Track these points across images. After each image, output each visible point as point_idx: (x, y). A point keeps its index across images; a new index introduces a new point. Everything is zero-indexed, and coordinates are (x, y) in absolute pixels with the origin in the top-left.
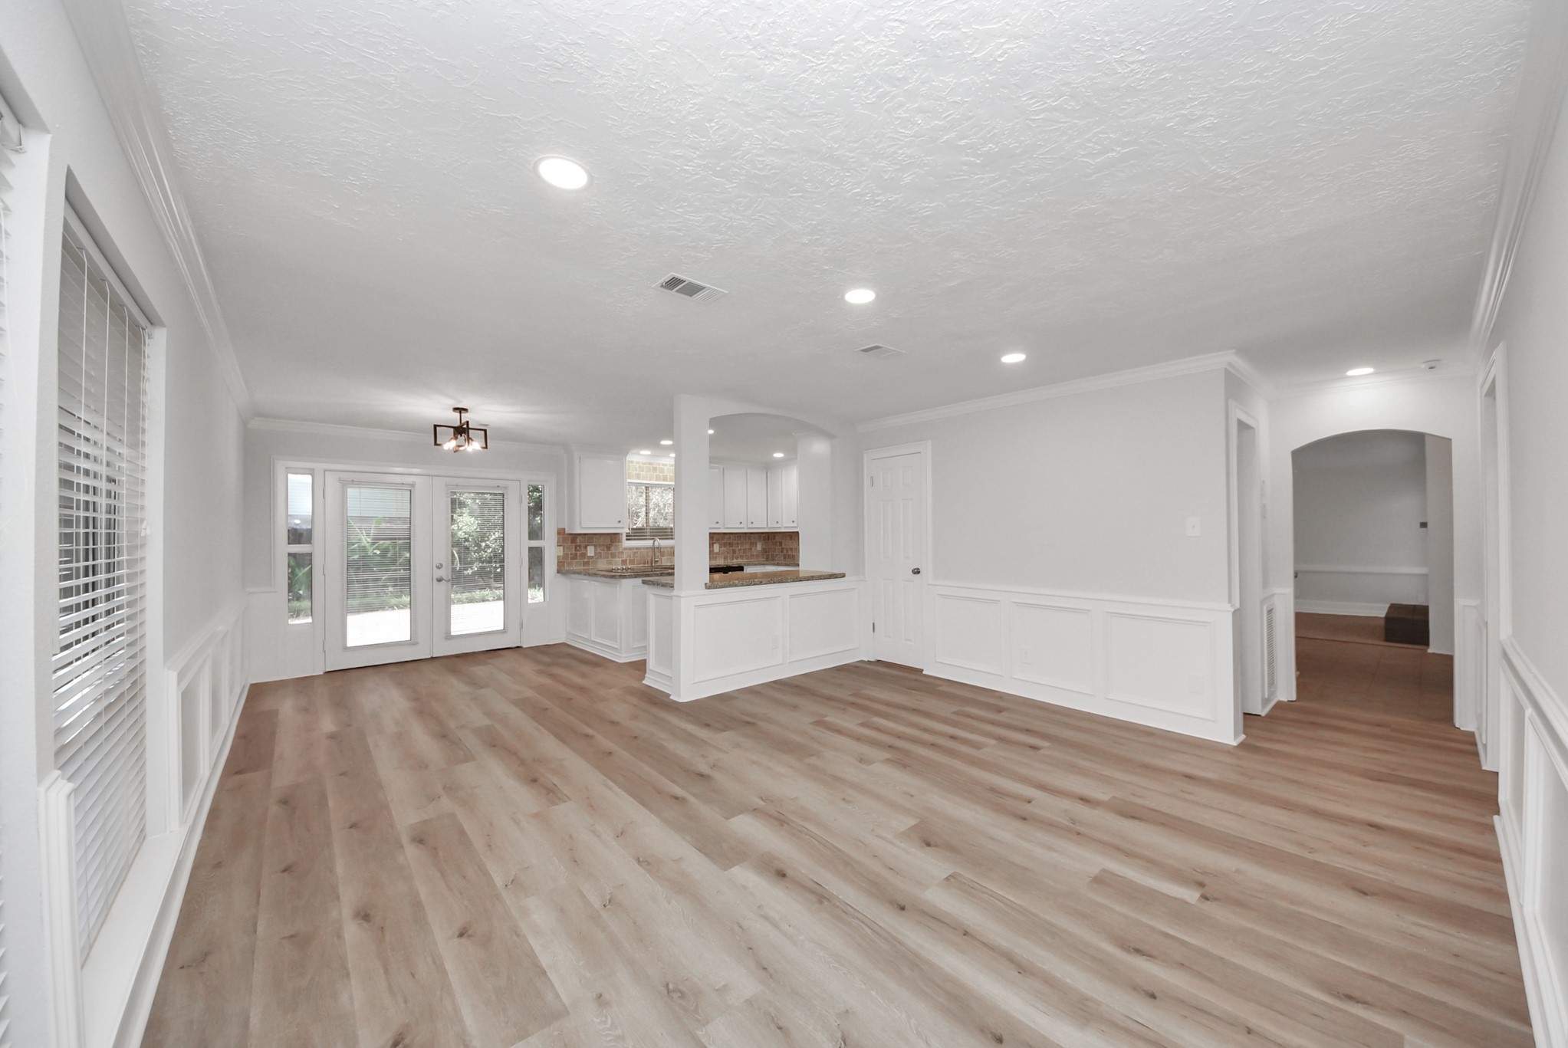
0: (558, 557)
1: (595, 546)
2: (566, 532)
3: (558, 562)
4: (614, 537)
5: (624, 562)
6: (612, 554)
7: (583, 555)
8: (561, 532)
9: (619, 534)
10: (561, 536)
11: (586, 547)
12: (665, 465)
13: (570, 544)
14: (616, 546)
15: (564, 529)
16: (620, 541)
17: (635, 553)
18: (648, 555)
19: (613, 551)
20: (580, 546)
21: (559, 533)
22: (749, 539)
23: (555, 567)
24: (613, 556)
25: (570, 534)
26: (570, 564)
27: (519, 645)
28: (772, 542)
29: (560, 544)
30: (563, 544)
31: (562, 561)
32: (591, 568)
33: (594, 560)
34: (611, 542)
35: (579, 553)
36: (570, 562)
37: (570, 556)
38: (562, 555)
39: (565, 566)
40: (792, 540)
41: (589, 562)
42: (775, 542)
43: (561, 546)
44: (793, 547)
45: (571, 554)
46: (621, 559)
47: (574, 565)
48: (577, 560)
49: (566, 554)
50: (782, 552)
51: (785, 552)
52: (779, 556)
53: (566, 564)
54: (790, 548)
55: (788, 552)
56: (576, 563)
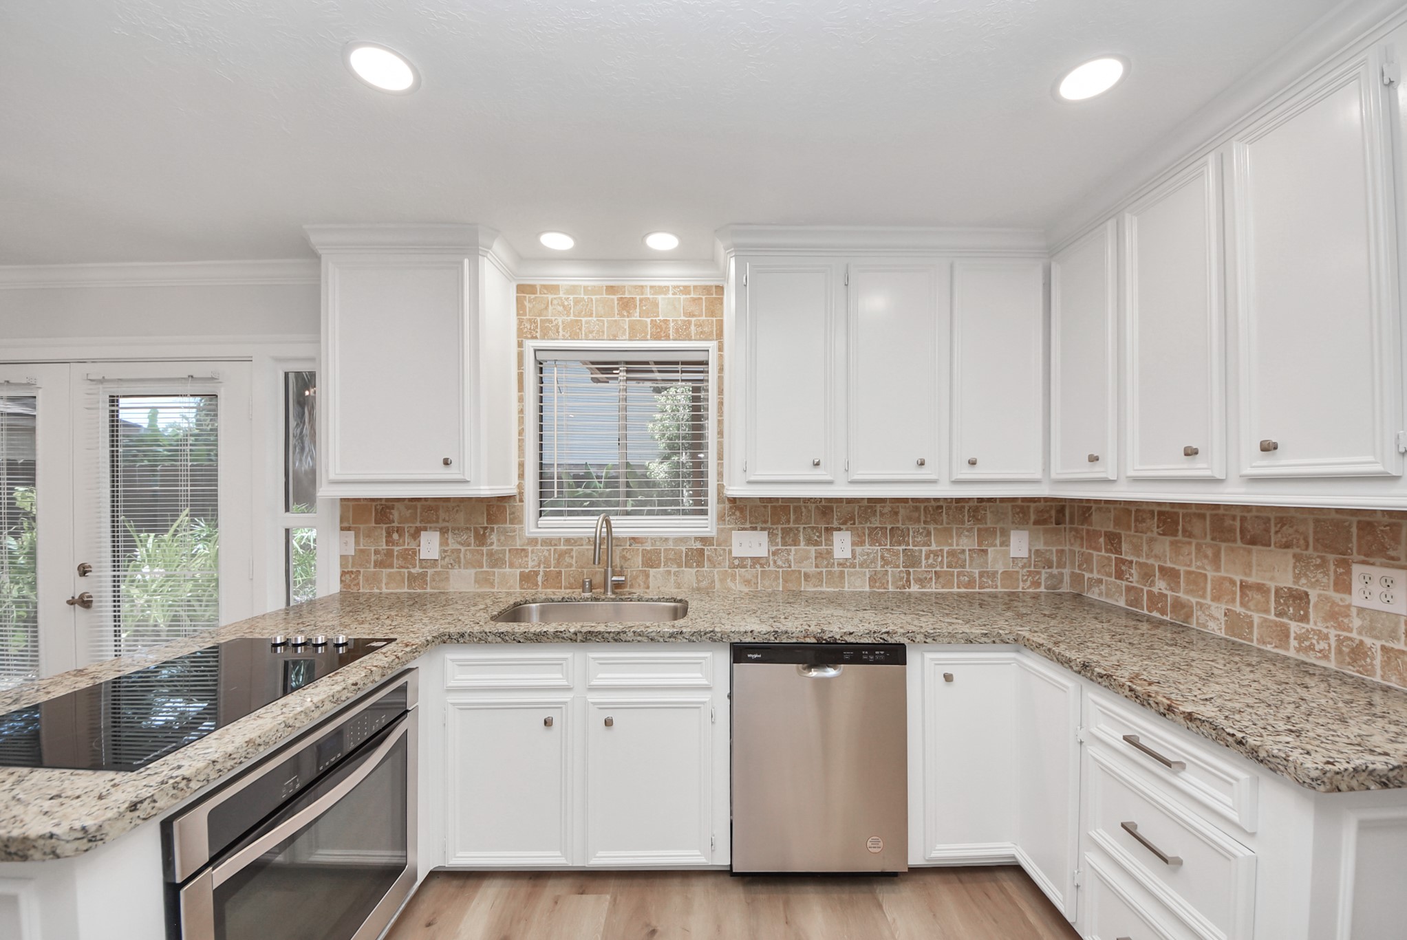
0: (343, 558)
1: (444, 531)
3: (343, 573)
4: (493, 510)
5: (528, 579)
6: (491, 554)
7: (410, 555)
10: (351, 503)
11: (416, 536)
12: (663, 290)
13: (373, 526)
14: (505, 531)
16: (514, 518)
17: (561, 555)
19: (495, 547)
20: (399, 530)
24: (496, 561)
25: (377, 501)
26: (373, 580)
28: (1076, 530)
29: (345, 525)
30: (353, 523)
31: (350, 570)
32: (429, 590)
33: (439, 569)
34: (490, 521)
35: (396, 548)
36: (374, 573)
37: (373, 558)
38: (353, 553)
39: (358, 584)
40: (1175, 533)
41: (424, 575)
42: (1088, 531)
43: (349, 529)
44: (1182, 569)
45: (376, 552)
46: (518, 571)
47: (384, 581)
48: (393, 567)
49: (362, 551)
50: (1120, 575)
51: (1134, 578)
52: (1103, 587)
53: (361, 577)
54: (1161, 569)
55: (1152, 584)
56: (389, 575)
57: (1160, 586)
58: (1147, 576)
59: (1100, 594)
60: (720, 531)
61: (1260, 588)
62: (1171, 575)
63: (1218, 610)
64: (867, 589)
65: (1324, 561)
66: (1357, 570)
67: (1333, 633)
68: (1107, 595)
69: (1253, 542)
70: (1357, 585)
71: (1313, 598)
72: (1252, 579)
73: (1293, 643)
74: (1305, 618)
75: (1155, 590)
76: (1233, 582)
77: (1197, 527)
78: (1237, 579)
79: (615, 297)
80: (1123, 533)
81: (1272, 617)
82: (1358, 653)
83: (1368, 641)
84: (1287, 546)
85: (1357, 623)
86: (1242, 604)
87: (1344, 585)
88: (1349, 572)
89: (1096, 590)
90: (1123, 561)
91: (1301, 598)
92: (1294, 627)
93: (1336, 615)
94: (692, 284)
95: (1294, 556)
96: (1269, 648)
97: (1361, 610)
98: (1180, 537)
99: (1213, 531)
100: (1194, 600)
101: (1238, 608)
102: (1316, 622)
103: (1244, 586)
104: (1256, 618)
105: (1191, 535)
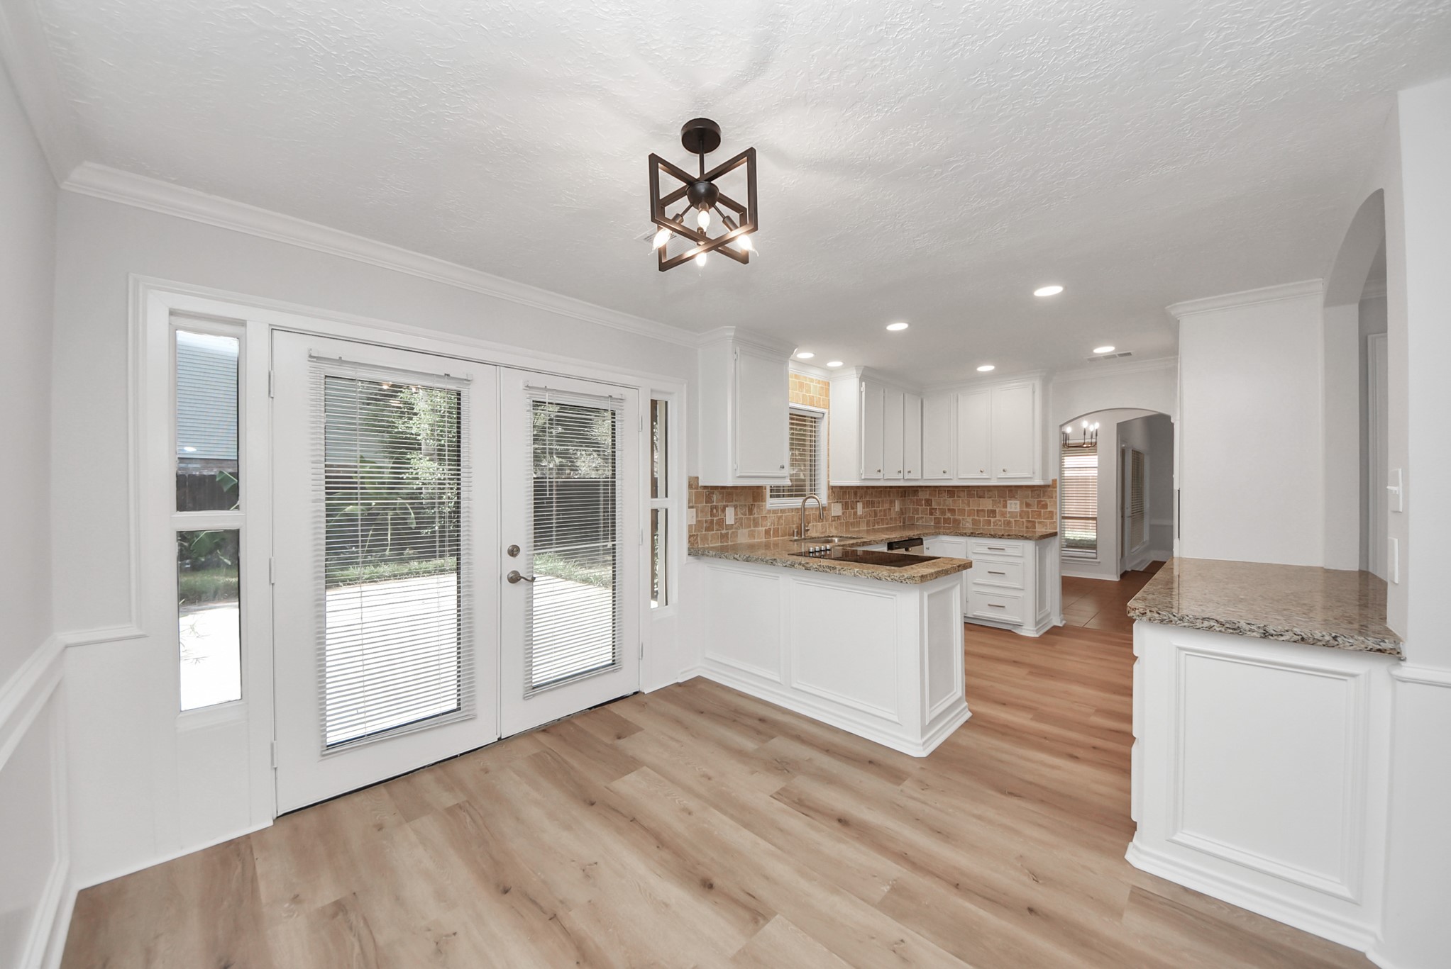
0: (690, 526)
1: (736, 507)
2: (700, 484)
3: (690, 536)
4: (755, 494)
5: (767, 532)
6: (754, 520)
7: (721, 522)
8: (693, 483)
9: (759, 487)
10: (694, 491)
11: (724, 510)
12: (812, 380)
13: (705, 504)
14: (759, 507)
15: (697, 478)
16: (763, 500)
17: (780, 518)
18: (793, 521)
19: (756, 516)
20: (716, 507)
21: (690, 486)
22: (889, 496)
23: (685, 545)
24: (756, 525)
25: (705, 487)
26: (705, 539)
27: (637, 690)
28: (911, 499)
29: (691, 505)
30: (695, 503)
31: (694, 533)
32: (730, 543)
33: (734, 530)
34: (754, 501)
35: (715, 519)
36: (705, 535)
37: (705, 525)
38: (695, 523)
39: (697, 542)
40: (954, 497)
41: (727, 534)
42: (917, 500)
43: (692, 507)
44: (956, 508)
45: (706, 522)
46: (764, 529)
47: (710, 539)
48: (713, 530)
49: (699, 521)
50: (931, 514)
51: (938, 514)
52: (924, 520)
53: (699, 538)
54: (948, 509)
55: (945, 515)
56: (712, 535)
57: (948, 515)
58: (943, 512)
59: (923, 522)
60: (829, 503)
61: (983, 510)
62: (952, 511)
63: (970, 519)
64: (866, 528)
65: (1000, 501)
66: (1008, 502)
67: (1002, 519)
68: (926, 522)
69: (980, 497)
70: (1008, 506)
71: (997, 511)
72: (980, 508)
73: (992, 524)
74: (995, 517)
75: (946, 517)
76: (974, 510)
77: (961, 494)
78: (976, 509)
79: (797, 381)
80: (933, 498)
81: (986, 518)
82: (1009, 523)
83: (1011, 519)
84: (990, 498)
85: (1008, 515)
86: (977, 516)
87: (1005, 506)
88: (1006, 503)
89: (921, 521)
90: (933, 509)
91: (994, 512)
92: (992, 520)
93: (1003, 514)
94: (821, 380)
95: (993, 500)
96: (986, 527)
97: (1009, 512)
98: (956, 498)
99: (967, 495)
100: (961, 518)
101: (976, 518)
102: (998, 517)
103: (978, 511)
104: (982, 519)
105: (960, 497)
